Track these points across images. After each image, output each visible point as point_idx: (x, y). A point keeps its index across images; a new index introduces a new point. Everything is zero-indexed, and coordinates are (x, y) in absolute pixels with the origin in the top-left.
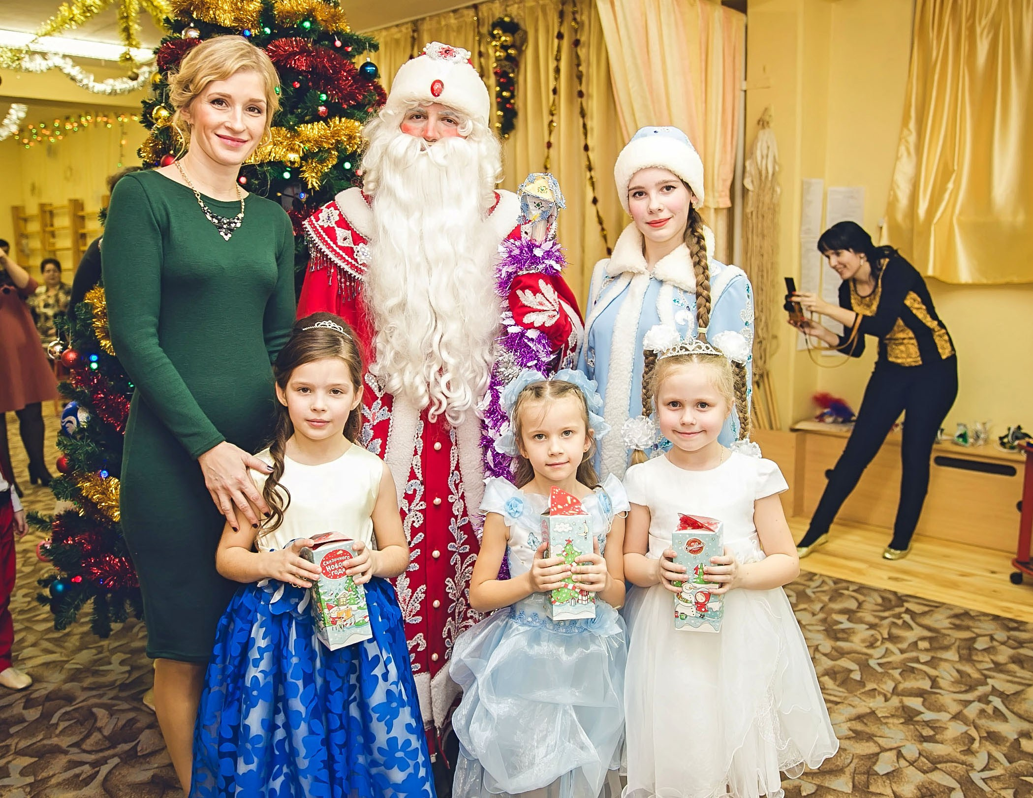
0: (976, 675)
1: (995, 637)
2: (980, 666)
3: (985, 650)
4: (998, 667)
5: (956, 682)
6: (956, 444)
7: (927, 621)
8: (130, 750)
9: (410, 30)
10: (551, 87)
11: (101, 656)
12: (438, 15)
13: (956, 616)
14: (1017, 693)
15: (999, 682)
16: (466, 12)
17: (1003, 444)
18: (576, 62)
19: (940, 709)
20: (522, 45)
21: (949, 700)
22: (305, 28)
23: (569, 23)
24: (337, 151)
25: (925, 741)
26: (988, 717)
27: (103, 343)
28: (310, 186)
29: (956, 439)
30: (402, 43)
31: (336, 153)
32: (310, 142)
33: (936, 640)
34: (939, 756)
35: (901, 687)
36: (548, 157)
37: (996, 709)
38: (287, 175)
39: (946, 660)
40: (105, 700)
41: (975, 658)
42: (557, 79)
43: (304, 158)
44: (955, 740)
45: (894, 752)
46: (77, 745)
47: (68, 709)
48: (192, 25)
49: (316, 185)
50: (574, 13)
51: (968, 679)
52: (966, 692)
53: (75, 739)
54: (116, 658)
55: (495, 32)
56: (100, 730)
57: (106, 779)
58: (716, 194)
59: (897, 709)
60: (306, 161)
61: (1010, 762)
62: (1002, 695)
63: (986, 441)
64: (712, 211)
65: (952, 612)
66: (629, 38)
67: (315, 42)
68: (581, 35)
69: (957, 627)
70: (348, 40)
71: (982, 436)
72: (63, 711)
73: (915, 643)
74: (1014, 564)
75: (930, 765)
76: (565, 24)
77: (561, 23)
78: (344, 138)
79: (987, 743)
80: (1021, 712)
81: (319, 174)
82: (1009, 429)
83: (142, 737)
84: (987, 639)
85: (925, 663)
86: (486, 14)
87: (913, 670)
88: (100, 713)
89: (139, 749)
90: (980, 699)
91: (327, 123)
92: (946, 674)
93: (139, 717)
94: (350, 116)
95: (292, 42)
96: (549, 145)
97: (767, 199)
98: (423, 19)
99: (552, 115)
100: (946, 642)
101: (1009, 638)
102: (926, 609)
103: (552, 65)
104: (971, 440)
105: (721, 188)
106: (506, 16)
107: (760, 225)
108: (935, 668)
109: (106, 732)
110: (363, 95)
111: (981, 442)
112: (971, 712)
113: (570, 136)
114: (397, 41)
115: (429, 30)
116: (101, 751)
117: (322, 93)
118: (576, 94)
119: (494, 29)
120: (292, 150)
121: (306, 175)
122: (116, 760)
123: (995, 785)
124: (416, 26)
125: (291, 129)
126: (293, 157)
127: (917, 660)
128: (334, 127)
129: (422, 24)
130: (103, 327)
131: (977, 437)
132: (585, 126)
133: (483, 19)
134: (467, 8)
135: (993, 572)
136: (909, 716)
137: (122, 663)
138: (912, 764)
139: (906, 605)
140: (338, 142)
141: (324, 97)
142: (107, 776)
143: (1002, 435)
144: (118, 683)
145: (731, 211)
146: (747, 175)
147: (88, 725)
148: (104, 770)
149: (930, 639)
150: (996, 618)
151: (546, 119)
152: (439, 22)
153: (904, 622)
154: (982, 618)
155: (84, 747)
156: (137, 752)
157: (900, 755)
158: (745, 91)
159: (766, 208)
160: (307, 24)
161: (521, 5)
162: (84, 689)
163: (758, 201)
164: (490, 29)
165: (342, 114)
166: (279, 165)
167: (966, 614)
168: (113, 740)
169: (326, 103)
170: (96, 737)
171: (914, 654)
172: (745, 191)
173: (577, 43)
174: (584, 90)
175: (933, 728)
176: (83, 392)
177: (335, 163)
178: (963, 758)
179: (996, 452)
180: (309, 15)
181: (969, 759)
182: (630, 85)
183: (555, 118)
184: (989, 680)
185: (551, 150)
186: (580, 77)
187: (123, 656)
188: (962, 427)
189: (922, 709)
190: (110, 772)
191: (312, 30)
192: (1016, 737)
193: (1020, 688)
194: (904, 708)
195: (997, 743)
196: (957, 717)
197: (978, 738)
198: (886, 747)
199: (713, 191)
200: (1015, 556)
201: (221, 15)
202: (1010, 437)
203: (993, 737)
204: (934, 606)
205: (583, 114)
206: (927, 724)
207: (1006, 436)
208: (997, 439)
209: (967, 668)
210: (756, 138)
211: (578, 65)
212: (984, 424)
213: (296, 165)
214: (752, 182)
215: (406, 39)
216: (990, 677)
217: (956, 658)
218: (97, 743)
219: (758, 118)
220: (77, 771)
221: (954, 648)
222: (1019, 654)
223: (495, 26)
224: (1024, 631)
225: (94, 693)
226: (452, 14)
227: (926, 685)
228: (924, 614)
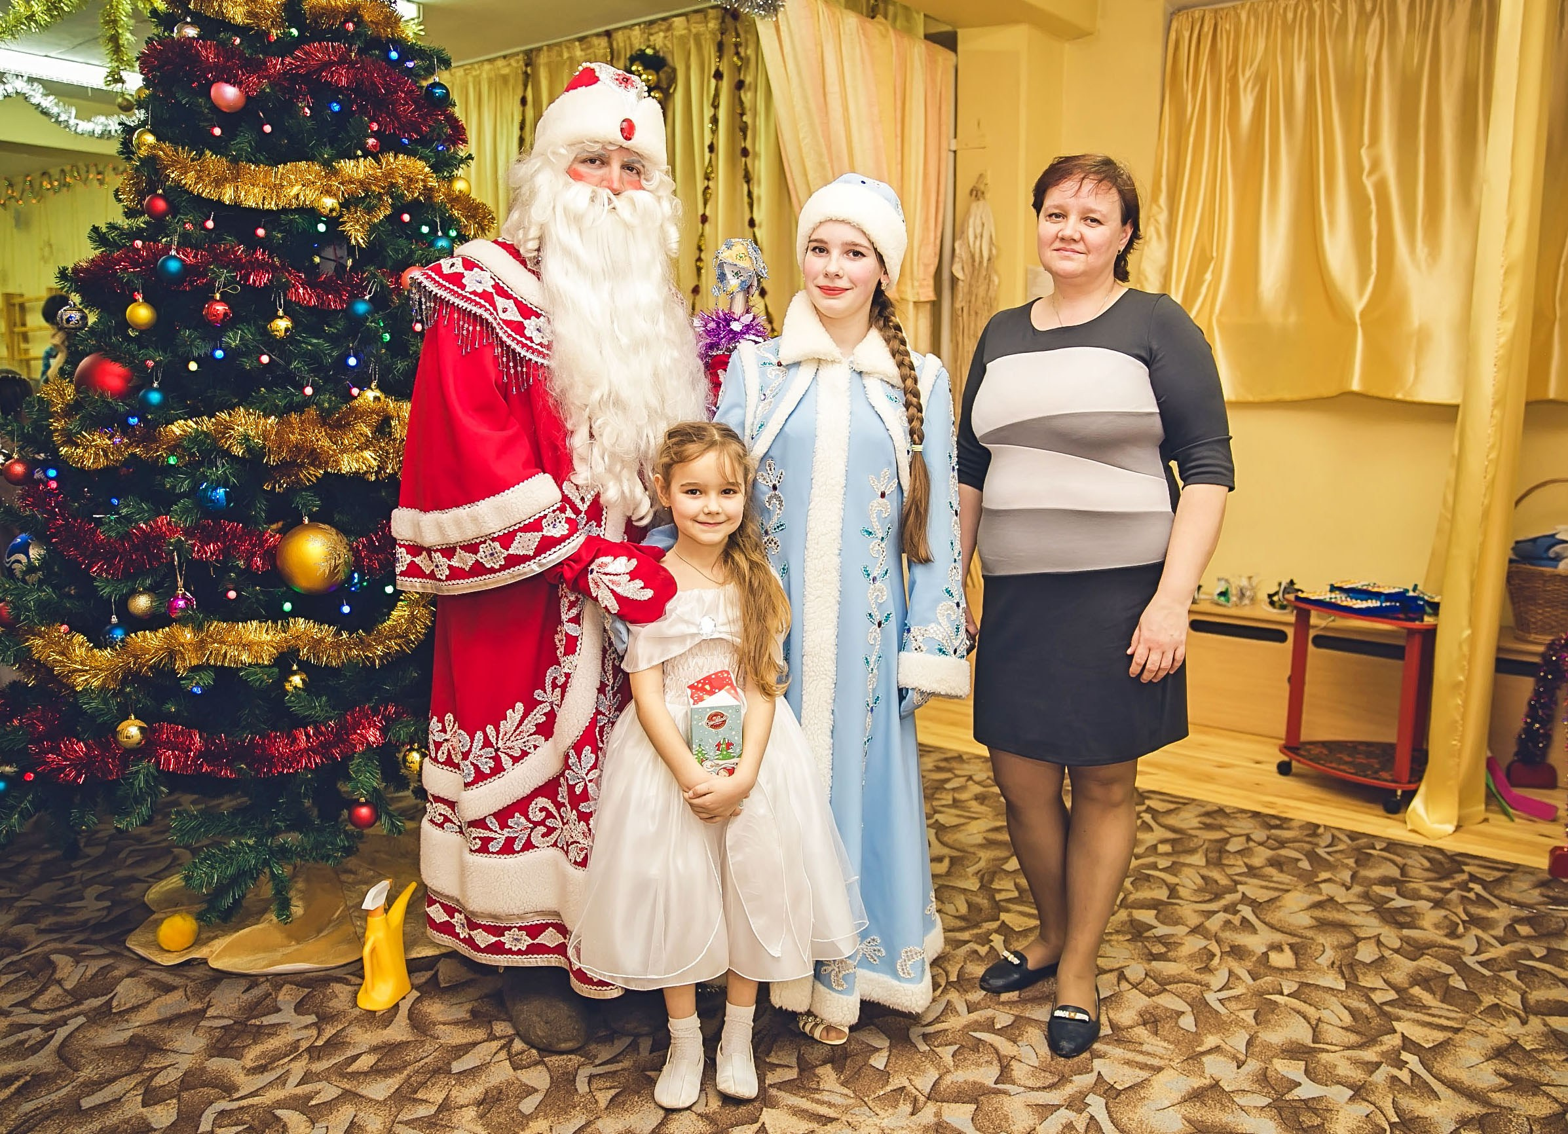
0: (1224, 881)
1: (1253, 836)
2: (1230, 871)
3: (1238, 852)
4: (1252, 871)
5: (1200, 890)
6: (1218, 604)
7: (1171, 821)
8: (102, 1005)
9: (522, 63)
10: (707, 143)
11: (68, 889)
12: (559, 44)
13: (1208, 814)
14: (1271, 901)
15: (1252, 889)
16: (595, 41)
17: (1272, 603)
18: (739, 109)
19: (1177, 922)
20: (669, 87)
21: (1189, 912)
22: (347, 31)
23: (730, 58)
24: (392, 197)
25: (1155, 960)
26: (1234, 929)
27: (63, 450)
28: (353, 242)
29: (1216, 597)
30: (512, 81)
31: (390, 201)
32: (352, 183)
33: (1180, 843)
34: (1169, 976)
35: (1131, 898)
36: (702, 235)
37: (1244, 920)
38: (322, 228)
39: (1190, 865)
40: (70, 945)
41: (1225, 862)
42: (714, 132)
43: (345, 204)
44: (1192, 957)
45: (1116, 973)
46: (24, 1003)
47: (15, 958)
48: (189, 20)
49: (361, 241)
50: (737, 45)
51: (1215, 886)
52: (1210, 901)
53: (23, 996)
54: (91, 892)
55: (634, 68)
56: (59, 982)
57: (63, 1044)
58: (916, 284)
59: (1123, 923)
60: (348, 209)
61: (1254, 980)
62: (1254, 904)
63: (1253, 600)
64: (911, 305)
65: (1203, 810)
66: (799, 73)
67: (360, 52)
68: (745, 75)
69: (1207, 827)
70: (408, 51)
71: (1248, 593)
72: (8, 960)
73: (1155, 847)
74: (1281, 751)
75: (1157, 987)
76: (725, 60)
77: (720, 57)
78: (400, 181)
79: (1230, 959)
80: (1274, 922)
81: (367, 227)
82: (1280, 584)
83: (119, 989)
84: (1243, 839)
85: (1163, 870)
86: (622, 45)
87: (1148, 878)
88: (60, 960)
89: (115, 1003)
90: (1226, 909)
91: (378, 161)
92: (1188, 881)
93: (117, 965)
94: (410, 153)
95: (327, 48)
96: (704, 219)
97: (981, 292)
98: (539, 49)
99: (708, 179)
100: (1192, 845)
101: (1268, 838)
102: (1172, 806)
103: (708, 113)
104: (1234, 599)
105: (921, 276)
106: (648, 47)
107: (972, 325)
108: (1176, 876)
109: (69, 985)
110: (430, 126)
111: (1246, 601)
112: (1214, 924)
113: (732, 205)
114: (505, 79)
115: (548, 65)
116: (60, 1009)
117: (372, 120)
118: (739, 152)
119: (632, 65)
120: (328, 192)
121: (347, 227)
122: (81, 1020)
123: (1233, 1005)
124: (530, 59)
125: (327, 164)
126: (329, 202)
127: (1154, 866)
128: (388, 164)
129: (537, 56)
130: (63, 429)
131: (1242, 595)
132: (750, 194)
133: (619, 53)
134: (598, 35)
135: (1258, 762)
136: (1137, 932)
137: (99, 897)
138: (1135, 986)
139: (1148, 802)
140: (392, 185)
141: (375, 127)
142: (65, 1040)
143: (1272, 592)
144: (92, 922)
145: (936, 306)
146: (957, 259)
147: (43, 977)
148: (62, 1033)
149: (1173, 842)
150: (1256, 815)
151: (700, 185)
152: (560, 55)
153: (1144, 822)
154: (1239, 815)
155: (34, 1005)
156: (111, 1008)
157: (1122, 977)
158: (955, 152)
159: (980, 301)
160: (350, 26)
161: (669, 33)
162: (40, 932)
163: (970, 293)
164: (628, 64)
165: (399, 149)
166: (311, 213)
167: (1221, 811)
168: (78, 995)
169: (375, 135)
170: (54, 991)
171: (1151, 859)
172: (954, 280)
173: (740, 85)
174: (748, 145)
175: (1165, 944)
176: (34, 516)
177: (388, 213)
178: (1198, 977)
179: (1265, 613)
180: (353, 13)
181: (1205, 978)
182: (801, 136)
183: (711, 184)
184: (1239, 887)
185: (707, 226)
186: (744, 129)
187: (102, 889)
188: (1223, 583)
189: (1154, 922)
190: (70, 1035)
191: (356, 35)
192: (1265, 950)
193: (1275, 894)
194: (1132, 921)
195: (1241, 959)
196: (1195, 930)
197: (1219, 954)
198: (1106, 968)
199: (912, 279)
200: (1283, 742)
201: (230, 8)
202: (1281, 594)
203: (1237, 952)
204: (1181, 803)
205: (748, 179)
206: (1159, 939)
207: (1276, 593)
208: (1266, 597)
209: (1215, 874)
210: (967, 212)
211: (742, 115)
212: (1250, 578)
213: (334, 214)
214: (963, 268)
215: (517, 74)
216: (1241, 883)
217: (1203, 862)
218: (54, 1000)
219: (971, 187)
220: (22, 1036)
221: (1200, 851)
222: (1280, 856)
223: (633, 60)
224: (1288, 829)
225: (55, 936)
226: (577, 43)
227: (1162, 894)
228: (1169, 812)
